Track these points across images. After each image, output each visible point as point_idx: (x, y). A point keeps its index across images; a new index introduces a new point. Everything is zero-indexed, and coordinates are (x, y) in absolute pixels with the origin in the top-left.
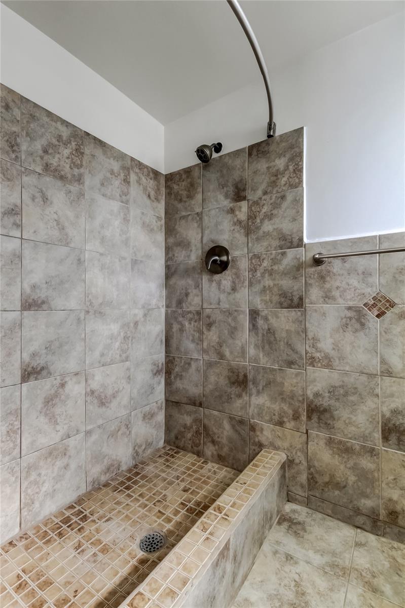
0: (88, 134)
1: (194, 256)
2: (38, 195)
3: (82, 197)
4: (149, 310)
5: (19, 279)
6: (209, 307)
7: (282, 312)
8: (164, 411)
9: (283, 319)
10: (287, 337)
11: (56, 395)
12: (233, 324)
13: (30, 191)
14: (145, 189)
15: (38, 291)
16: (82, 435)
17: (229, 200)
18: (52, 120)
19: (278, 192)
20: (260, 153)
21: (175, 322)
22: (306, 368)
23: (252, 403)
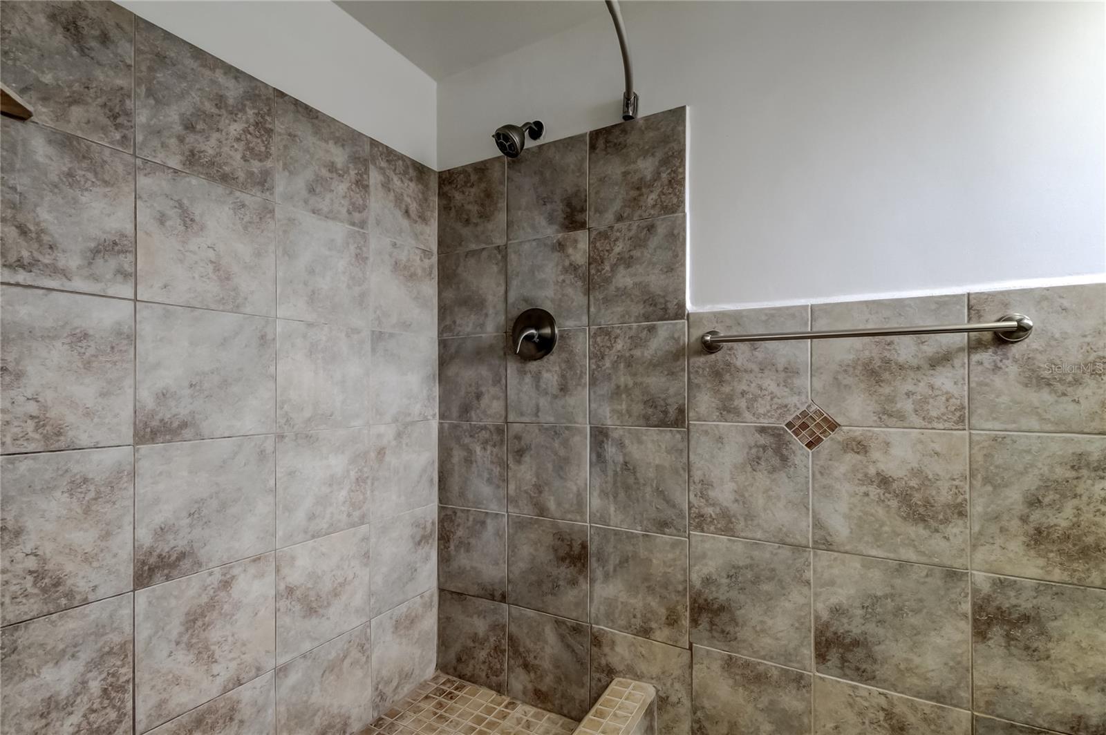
0: (282, 94)
1: (492, 326)
2: (172, 213)
3: (269, 216)
4: (406, 425)
5: (129, 382)
6: (518, 420)
7: (649, 433)
8: (435, 610)
9: (650, 445)
10: (656, 477)
11: (212, 605)
12: (562, 452)
13: (155, 205)
14: (399, 200)
15: (172, 403)
16: (268, 676)
17: (555, 227)
18: (204, 66)
19: (641, 218)
20: (610, 147)
21: (457, 446)
22: (689, 534)
23: (595, 595)
